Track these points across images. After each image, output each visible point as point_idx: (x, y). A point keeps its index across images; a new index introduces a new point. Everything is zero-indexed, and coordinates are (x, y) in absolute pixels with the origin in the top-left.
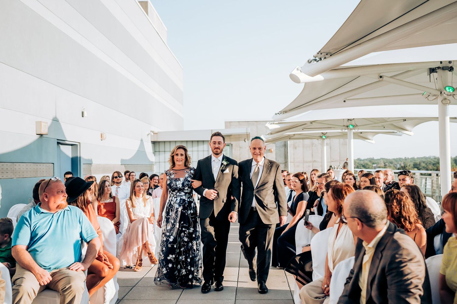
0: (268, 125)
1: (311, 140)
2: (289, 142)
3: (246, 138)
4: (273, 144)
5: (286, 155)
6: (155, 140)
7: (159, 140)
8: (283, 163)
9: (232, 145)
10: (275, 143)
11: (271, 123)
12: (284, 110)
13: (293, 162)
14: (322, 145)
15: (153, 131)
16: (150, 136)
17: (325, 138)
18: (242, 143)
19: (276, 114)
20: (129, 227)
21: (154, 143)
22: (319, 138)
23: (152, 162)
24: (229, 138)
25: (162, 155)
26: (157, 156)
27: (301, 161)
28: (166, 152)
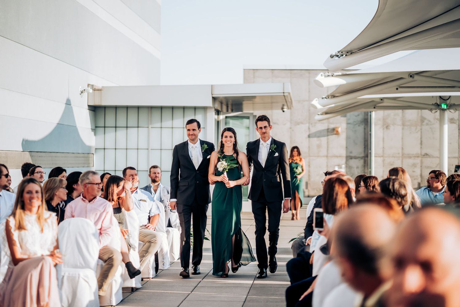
0: (320, 78)
1: (420, 110)
2: (374, 114)
3: (285, 104)
4: (341, 117)
5: (368, 141)
6: (97, 103)
7: (104, 103)
8: (361, 158)
10: (345, 116)
11: (327, 74)
12: (349, 49)
13: (382, 156)
14: (441, 120)
15: (93, 86)
16: (85, 94)
17: (445, 108)
18: (277, 113)
19: (332, 57)
20: (9, 274)
21: (94, 109)
22: (433, 107)
23: (90, 147)
24: (251, 102)
25: (110, 134)
26: (101, 136)
27: (399, 153)
28: (118, 129)
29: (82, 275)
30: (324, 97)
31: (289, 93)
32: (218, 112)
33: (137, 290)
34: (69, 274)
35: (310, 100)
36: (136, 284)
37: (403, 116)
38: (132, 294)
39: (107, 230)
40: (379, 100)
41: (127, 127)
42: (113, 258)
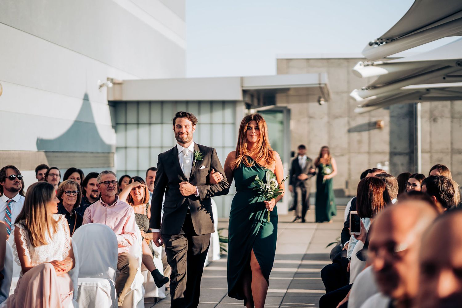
0: (359, 67)
2: (419, 106)
3: (322, 96)
4: (384, 109)
5: (413, 135)
6: (117, 98)
7: (125, 98)
8: (407, 154)
9: (289, 111)
10: (388, 108)
11: (366, 63)
12: (389, 35)
13: (430, 152)
15: (112, 79)
16: (105, 89)
18: (313, 106)
19: (371, 44)
21: (115, 105)
23: (110, 146)
24: (284, 94)
25: (132, 132)
26: (122, 134)
27: (447, 149)
28: (140, 126)
29: (100, 285)
30: (364, 88)
31: (326, 85)
32: (249, 106)
33: (161, 301)
34: (86, 284)
35: (349, 91)
36: (159, 294)
37: (452, 108)
38: (155, 305)
40: (425, 91)
41: (150, 124)
42: (128, 267)
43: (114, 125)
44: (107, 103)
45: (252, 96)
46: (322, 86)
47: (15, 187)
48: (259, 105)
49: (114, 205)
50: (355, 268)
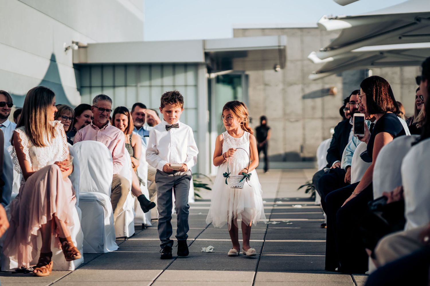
0: (323, 21)
2: (370, 73)
3: (278, 62)
4: (337, 76)
6: (82, 61)
7: (90, 62)
9: (247, 77)
11: (330, 17)
15: (77, 43)
16: (70, 51)
18: (269, 74)
28: (104, 89)
29: (97, 198)
30: (322, 49)
31: (285, 47)
32: (210, 71)
33: (148, 228)
35: (303, 60)
37: (402, 74)
39: (118, 159)
40: (378, 54)
41: (114, 87)
42: (121, 186)
43: (79, 88)
44: (72, 66)
45: (212, 60)
46: (282, 48)
47: (3, 113)
48: (219, 70)
49: (105, 128)
50: (356, 170)
